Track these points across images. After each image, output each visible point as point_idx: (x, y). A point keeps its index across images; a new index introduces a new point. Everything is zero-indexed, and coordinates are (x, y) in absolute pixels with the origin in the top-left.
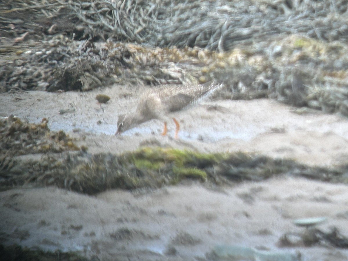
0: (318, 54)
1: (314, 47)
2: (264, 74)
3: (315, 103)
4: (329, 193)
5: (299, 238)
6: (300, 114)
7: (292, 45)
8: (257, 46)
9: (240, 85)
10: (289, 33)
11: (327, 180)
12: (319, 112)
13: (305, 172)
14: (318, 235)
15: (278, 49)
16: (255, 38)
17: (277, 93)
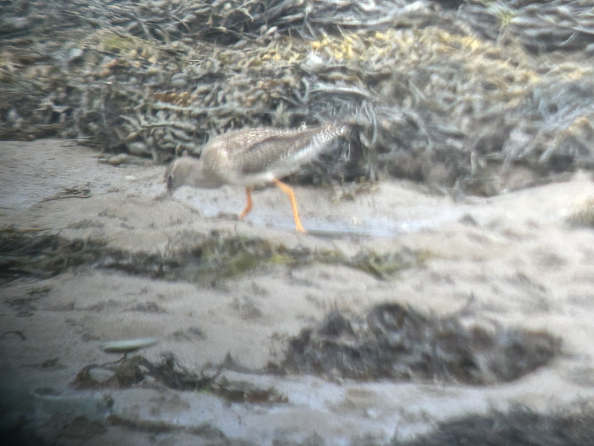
0: (146, 63)
1: (139, 51)
2: (52, 96)
3: (140, 146)
4: (161, 297)
5: (111, 374)
6: (116, 164)
7: (101, 47)
8: (40, 48)
9: (12, 114)
10: (95, 26)
11: (159, 275)
12: (147, 161)
13: (124, 262)
14: (143, 368)
15: (77, 53)
16: (37, 35)
17: (76, 129)
